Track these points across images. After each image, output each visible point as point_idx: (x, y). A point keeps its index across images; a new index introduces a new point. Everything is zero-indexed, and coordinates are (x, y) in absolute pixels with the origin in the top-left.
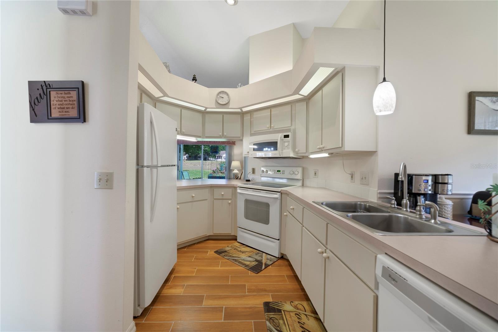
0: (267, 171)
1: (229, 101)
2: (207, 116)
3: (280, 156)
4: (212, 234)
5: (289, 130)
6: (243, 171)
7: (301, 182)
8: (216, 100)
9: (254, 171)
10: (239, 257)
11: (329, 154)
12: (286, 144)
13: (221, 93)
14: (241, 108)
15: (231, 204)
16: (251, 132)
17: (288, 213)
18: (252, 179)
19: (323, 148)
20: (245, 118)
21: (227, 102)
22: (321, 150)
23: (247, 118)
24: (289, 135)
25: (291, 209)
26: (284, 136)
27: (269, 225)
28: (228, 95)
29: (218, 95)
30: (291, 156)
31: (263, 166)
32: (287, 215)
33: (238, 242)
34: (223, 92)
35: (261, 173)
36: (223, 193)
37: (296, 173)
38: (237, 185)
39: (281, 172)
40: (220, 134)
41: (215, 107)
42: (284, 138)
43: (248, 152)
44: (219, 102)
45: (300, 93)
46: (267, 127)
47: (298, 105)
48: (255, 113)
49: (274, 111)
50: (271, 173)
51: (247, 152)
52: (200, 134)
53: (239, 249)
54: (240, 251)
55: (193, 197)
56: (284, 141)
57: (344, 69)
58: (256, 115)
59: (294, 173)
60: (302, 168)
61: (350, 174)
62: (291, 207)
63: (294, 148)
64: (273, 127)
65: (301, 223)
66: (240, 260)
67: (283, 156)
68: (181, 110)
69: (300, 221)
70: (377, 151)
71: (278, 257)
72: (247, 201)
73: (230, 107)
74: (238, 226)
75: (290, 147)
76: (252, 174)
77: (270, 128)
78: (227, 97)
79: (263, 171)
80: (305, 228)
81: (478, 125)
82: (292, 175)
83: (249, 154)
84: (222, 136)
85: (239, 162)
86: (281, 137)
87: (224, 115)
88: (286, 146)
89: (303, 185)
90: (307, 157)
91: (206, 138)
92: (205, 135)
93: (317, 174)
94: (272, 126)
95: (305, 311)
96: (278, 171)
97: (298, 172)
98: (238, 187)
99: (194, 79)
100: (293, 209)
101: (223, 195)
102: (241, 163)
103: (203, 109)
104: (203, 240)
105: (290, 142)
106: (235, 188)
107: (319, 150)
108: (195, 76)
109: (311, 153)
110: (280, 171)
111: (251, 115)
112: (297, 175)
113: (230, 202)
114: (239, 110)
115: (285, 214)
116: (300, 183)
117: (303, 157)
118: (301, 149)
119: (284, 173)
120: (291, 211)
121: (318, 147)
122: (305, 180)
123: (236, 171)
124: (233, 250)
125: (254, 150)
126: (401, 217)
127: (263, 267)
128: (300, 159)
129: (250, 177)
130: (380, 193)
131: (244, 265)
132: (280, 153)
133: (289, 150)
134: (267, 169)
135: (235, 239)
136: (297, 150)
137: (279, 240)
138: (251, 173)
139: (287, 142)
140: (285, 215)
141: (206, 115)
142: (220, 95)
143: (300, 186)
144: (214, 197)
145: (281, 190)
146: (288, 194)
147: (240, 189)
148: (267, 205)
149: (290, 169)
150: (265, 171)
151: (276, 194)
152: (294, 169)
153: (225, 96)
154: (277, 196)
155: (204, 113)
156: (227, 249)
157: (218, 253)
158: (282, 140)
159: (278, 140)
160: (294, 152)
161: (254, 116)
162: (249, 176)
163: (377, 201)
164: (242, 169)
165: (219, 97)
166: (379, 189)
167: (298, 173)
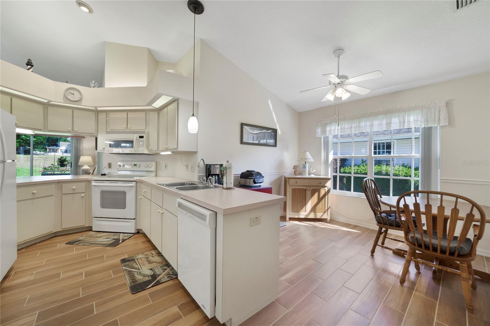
0: (124, 166)
1: (82, 98)
2: (50, 109)
3: (136, 152)
4: (60, 230)
5: (144, 132)
6: (96, 167)
7: (155, 172)
8: (64, 94)
9: (110, 166)
10: (95, 241)
11: (172, 152)
12: (141, 143)
13: (72, 89)
14: (96, 108)
15: (84, 197)
16: (106, 130)
17: (142, 197)
18: (109, 173)
19: (168, 148)
20: (99, 116)
21: (78, 99)
22: (167, 150)
23: (102, 117)
24: (143, 136)
25: (144, 192)
26: (140, 136)
27: (125, 209)
28: (80, 92)
29: (67, 90)
30: (145, 153)
31: (120, 161)
32: (141, 198)
33: (94, 231)
34: (74, 88)
35: (117, 167)
36: (74, 188)
37: (151, 166)
38: (92, 178)
39: (138, 166)
40: (69, 129)
41: (63, 102)
42: (139, 138)
43: (104, 149)
44: (69, 97)
45: (152, 105)
46: (124, 127)
47: (151, 113)
48: (111, 113)
49: (131, 115)
50: (128, 167)
51: (102, 148)
52: (42, 128)
53: (95, 236)
54: (97, 237)
55: (33, 193)
56: (139, 140)
57: (178, 99)
58: (112, 115)
59: (148, 166)
60: (155, 162)
61: (186, 166)
62: (144, 191)
63: (148, 146)
64: (130, 128)
65: (150, 199)
66: (97, 243)
67: (139, 153)
68: (11, 99)
69: (149, 199)
70: (197, 152)
71: (134, 232)
72: (103, 192)
73: (82, 105)
74: (93, 216)
75: (144, 146)
76: (109, 169)
77: (126, 129)
78: (79, 94)
79: (120, 166)
80: (153, 202)
81: (245, 140)
82: (147, 168)
83: (105, 150)
84: (71, 131)
85: (91, 157)
86: (136, 137)
87: (75, 111)
88: (141, 145)
89: (156, 175)
90: (159, 154)
91: (49, 132)
92: (47, 129)
93: (167, 166)
94: (128, 127)
95: (152, 255)
96: (134, 165)
97: (152, 165)
98: (93, 180)
99: (29, 64)
100: (145, 192)
101: (74, 189)
102: (94, 158)
103: (46, 101)
104: (48, 238)
105: (145, 141)
106: (89, 181)
107: (165, 149)
108: (30, 61)
109: (161, 151)
110: (136, 165)
111: (107, 114)
112: (151, 167)
113: (83, 195)
114: (94, 108)
115: (140, 197)
116: (154, 174)
117: (156, 154)
118: (154, 147)
119: (140, 167)
120: (144, 194)
121: (165, 147)
122: (157, 171)
123: (86, 167)
124: (88, 238)
125: (110, 146)
126: (200, 186)
127: (121, 241)
128: (153, 155)
129: (106, 171)
130: (199, 176)
131: (102, 244)
132: (136, 151)
133: (143, 148)
134: (124, 163)
135: (90, 229)
136: (150, 148)
137: (135, 219)
138: (107, 167)
139: (142, 141)
140: (140, 199)
141: (49, 107)
142: (70, 91)
143: (154, 176)
144: (62, 192)
145: (136, 180)
146: (142, 182)
147: (95, 182)
148: (124, 193)
149: (146, 163)
150: (122, 165)
151: (132, 183)
152: (149, 163)
153: (76, 93)
154: (133, 184)
155: (47, 106)
156: (81, 238)
157: (70, 243)
158: (137, 139)
159: (134, 139)
160: (148, 149)
161: (110, 116)
162: (104, 171)
163: (198, 180)
164: (95, 164)
165: (68, 92)
166: (198, 174)
167: (152, 167)
